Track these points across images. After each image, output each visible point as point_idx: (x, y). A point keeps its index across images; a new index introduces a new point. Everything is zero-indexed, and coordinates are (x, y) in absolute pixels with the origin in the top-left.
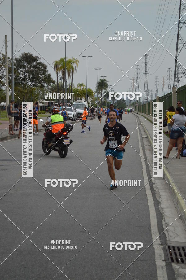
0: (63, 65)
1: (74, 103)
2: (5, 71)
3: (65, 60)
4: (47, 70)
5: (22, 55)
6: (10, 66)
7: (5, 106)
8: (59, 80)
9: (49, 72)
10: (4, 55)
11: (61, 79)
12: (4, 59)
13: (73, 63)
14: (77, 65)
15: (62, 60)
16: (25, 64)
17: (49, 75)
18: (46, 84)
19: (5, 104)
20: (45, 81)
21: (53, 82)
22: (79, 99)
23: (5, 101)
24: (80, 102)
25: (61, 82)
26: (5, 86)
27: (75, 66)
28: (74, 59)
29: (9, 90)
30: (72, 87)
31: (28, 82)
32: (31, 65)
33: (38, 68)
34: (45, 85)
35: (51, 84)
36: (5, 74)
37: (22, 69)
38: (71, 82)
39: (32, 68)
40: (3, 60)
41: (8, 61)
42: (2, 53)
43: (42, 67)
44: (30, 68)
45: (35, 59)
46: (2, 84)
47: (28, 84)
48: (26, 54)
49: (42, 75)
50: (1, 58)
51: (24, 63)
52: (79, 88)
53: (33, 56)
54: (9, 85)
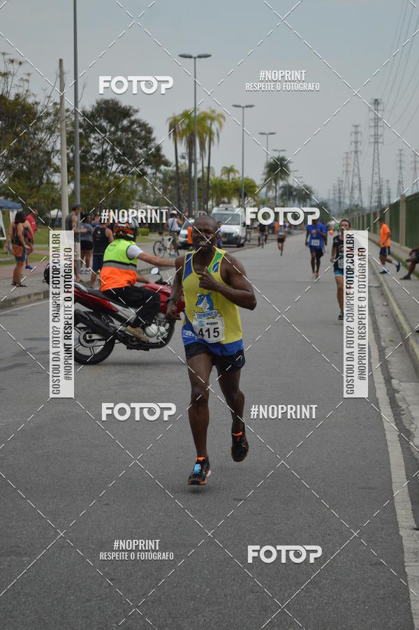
0: (188, 126)
1: (215, 210)
2: (59, 141)
3: (193, 115)
4: (153, 136)
5: (97, 103)
6: (70, 129)
7: (60, 219)
8: (179, 159)
9: (158, 142)
10: (55, 104)
11: (183, 158)
12: (57, 112)
13: (212, 119)
14: (221, 125)
15: (186, 115)
16: (104, 124)
17: (158, 149)
18: (152, 168)
19: (60, 213)
20: (147, 162)
21: (167, 164)
22: (224, 203)
23: (60, 208)
24: (227, 209)
25: (184, 163)
26: (59, 174)
27: (215, 127)
28: (213, 111)
29: (69, 183)
30: (208, 174)
31: (110, 165)
32: (117, 127)
33: (134, 132)
34: (149, 170)
35: (163, 168)
36: (58, 147)
37: (97, 135)
38: (206, 164)
39: (119, 133)
40: (55, 115)
41: (66, 117)
42: (51, 99)
43: (141, 131)
44: (115, 133)
45: (126, 113)
46: (52, 169)
47: (110, 168)
48: (106, 102)
49: (141, 148)
50: (51, 111)
51: (102, 120)
52: (225, 177)
53: (121, 107)
54: (69, 171)
